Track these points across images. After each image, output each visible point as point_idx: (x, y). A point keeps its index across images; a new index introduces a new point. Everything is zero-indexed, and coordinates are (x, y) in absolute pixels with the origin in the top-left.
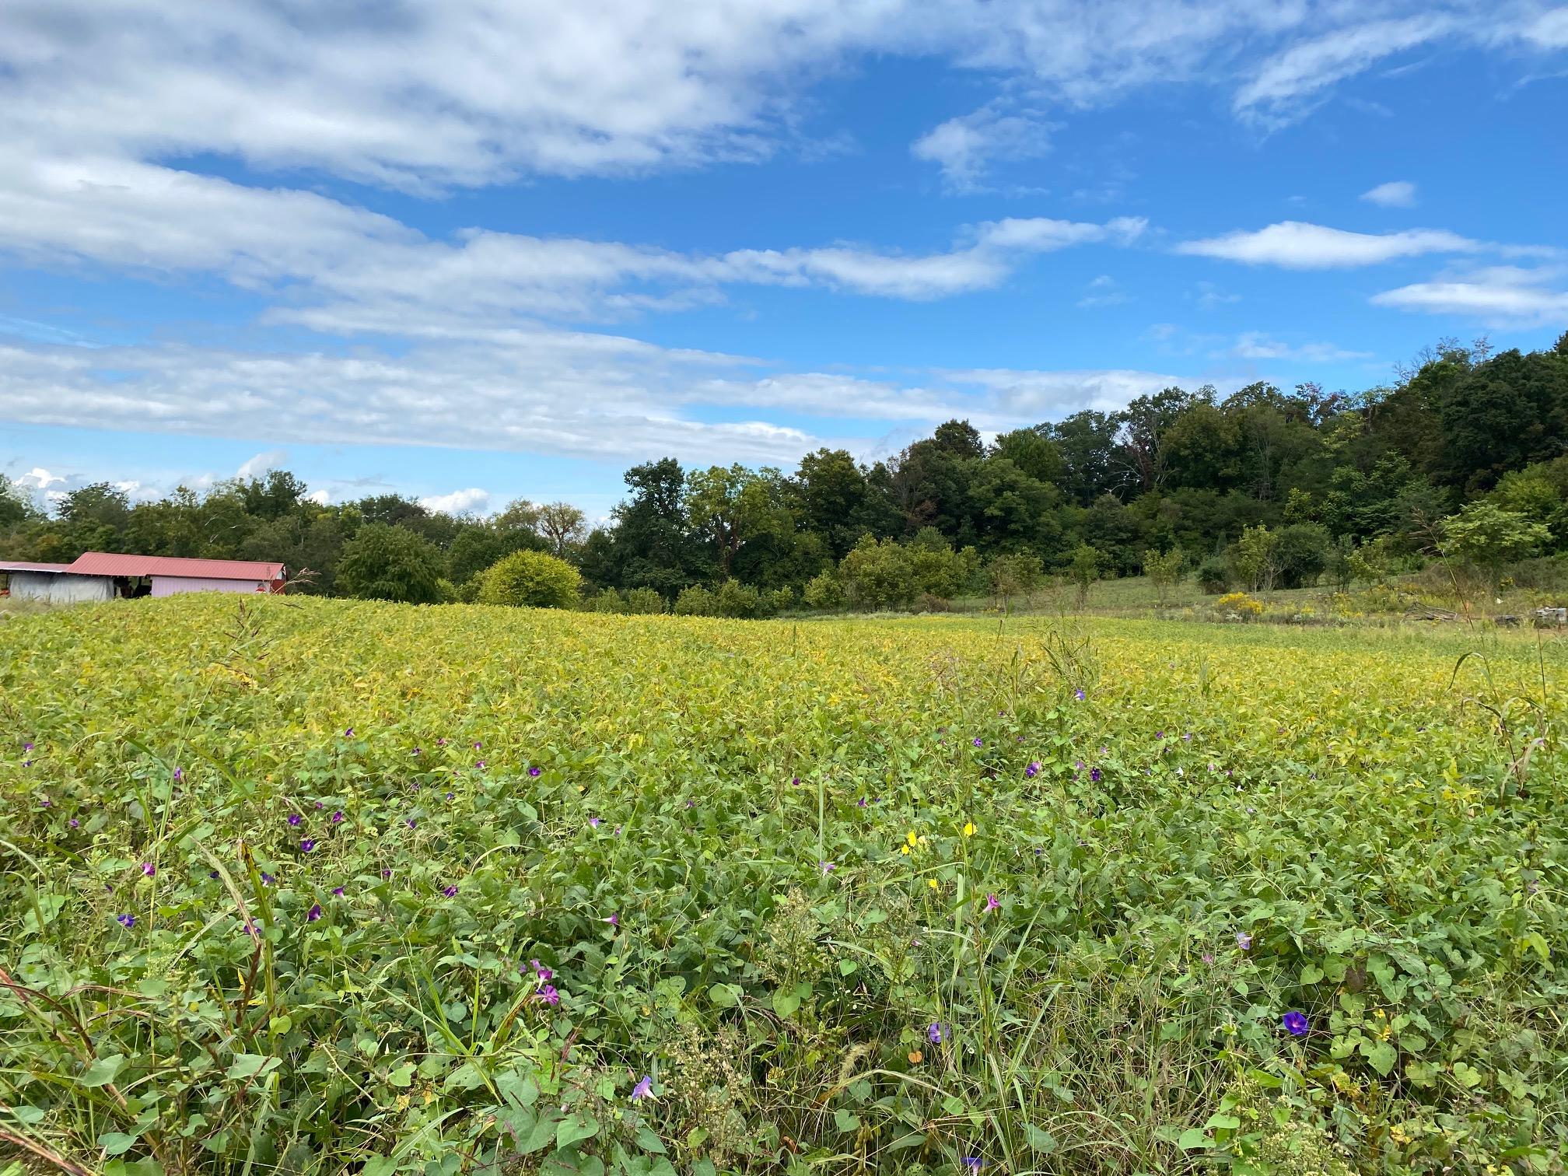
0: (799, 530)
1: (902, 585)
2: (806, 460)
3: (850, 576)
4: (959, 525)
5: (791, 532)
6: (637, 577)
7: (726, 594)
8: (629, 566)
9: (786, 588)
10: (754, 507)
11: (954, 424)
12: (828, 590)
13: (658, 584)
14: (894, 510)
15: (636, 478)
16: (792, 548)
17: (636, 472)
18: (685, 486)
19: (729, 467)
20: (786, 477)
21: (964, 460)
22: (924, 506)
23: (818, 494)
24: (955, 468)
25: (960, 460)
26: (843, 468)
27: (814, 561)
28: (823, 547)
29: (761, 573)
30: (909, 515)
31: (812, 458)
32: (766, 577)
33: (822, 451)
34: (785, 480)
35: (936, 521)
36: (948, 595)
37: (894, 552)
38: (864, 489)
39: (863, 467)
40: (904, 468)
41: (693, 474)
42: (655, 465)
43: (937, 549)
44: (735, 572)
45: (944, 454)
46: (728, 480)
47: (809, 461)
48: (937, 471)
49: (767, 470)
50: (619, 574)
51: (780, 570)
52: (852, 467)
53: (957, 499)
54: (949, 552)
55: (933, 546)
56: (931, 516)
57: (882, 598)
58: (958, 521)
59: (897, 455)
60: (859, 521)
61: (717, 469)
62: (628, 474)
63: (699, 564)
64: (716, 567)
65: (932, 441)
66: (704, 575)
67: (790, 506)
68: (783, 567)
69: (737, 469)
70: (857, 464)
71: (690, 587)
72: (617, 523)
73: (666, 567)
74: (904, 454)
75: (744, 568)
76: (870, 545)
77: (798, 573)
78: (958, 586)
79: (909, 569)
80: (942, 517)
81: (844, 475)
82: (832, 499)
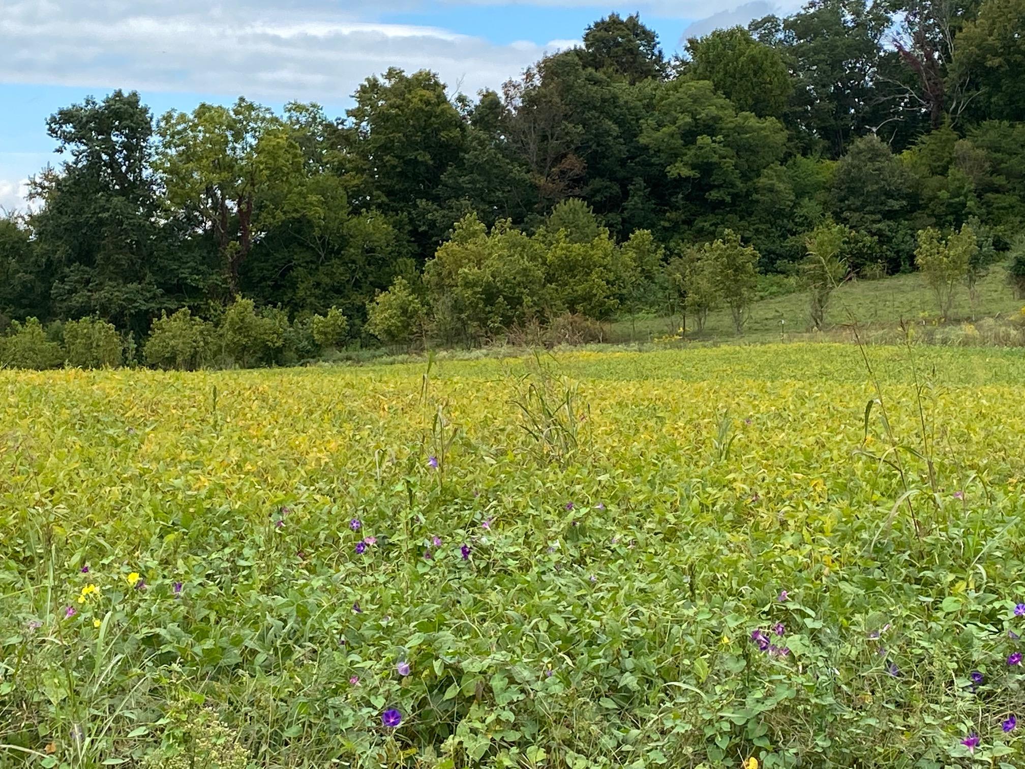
0: (356, 211)
1: (527, 300)
2: (363, 89)
3: (440, 287)
4: (626, 194)
5: (343, 214)
6: (77, 300)
7: (232, 324)
8: (62, 281)
9: (335, 312)
10: (276, 172)
11: (614, 23)
12: (405, 312)
13: (114, 310)
14: (517, 172)
15: (69, 128)
16: (345, 241)
17: (66, 116)
18: (155, 139)
19: (230, 105)
20: (332, 118)
21: (632, 83)
22: (565, 164)
23: (385, 148)
24: (615, 98)
25: (625, 84)
26: (428, 103)
27: (384, 262)
28: (397, 238)
29: (294, 287)
30: (542, 181)
31: (374, 85)
32: (301, 293)
33: (390, 75)
34: (330, 125)
35: (587, 189)
36: (604, 315)
37: (514, 245)
38: (464, 137)
39: (461, 99)
40: (531, 100)
41: (167, 118)
42: (100, 103)
43: (584, 238)
44: (247, 286)
45: (599, 75)
46: (230, 127)
47: (369, 91)
48: (588, 105)
49: (299, 108)
50: (46, 296)
51: (327, 280)
52: (442, 99)
53: (621, 149)
54: (605, 241)
55: (579, 234)
56: (578, 181)
57: (495, 322)
58: (624, 187)
59: (519, 79)
60: (458, 193)
61: (210, 108)
62: (54, 120)
63: (185, 273)
64: (215, 279)
65: (577, 52)
66: (195, 292)
67: (339, 169)
68: (331, 275)
69: (245, 108)
70: (451, 95)
71: (170, 312)
72: (38, 206)
73: (127, 280)
74: (529, 76)
75: (264, 279)
76: (474, 234)
77: (357, 285)
78: (622, 299)
79: (540, 273)
80: (597, 183)
81: (429, 115)
82: (411, 156)
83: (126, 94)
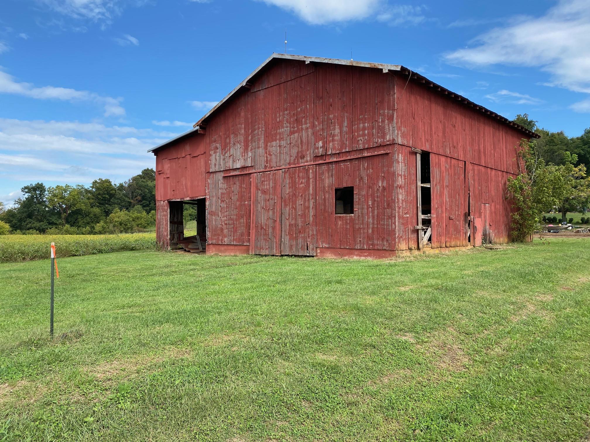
0: (92, 207)
1: (128, 225)
2: (94, 183)
3: (111, 222)
4: (150, 204)
5: (89, 208)
6: (29, 226)
7: (65, 230)
8: (24, 222)
9: (87, 228)
10: (74, 199)
11: (148, 170)
12: (103, 227)
13: (37, 228)
14: (127, 199)
15: (26, 190)
16: (90, 213)
17: (26, 188)
18: (46, 192)
19: (64, 185)
21: (151, 182)
22: (137, 198)
23: (99, 194)
24: (148, 185)
26: (108, 186)
27: (98, 218)
28: (101, 213)
29: (78, 222)
30: (132, 201)
31: (96, 182)
32: (80, 224)
33: (99, 180)
34: (86, 189)
35: (142, 203)
36: (145, 227)
37: (126, 214)
38: (116, 192)
39: (115, 185)
40: (130, 186)
41: (49, 188)
42: (34, 185)
43: (141, 213)
44: (68, 222)
45: (144, 180)
46: (64, 190)
47: (95, 183)
48: (141, 186)
49: (79, 186)
50: (20, 225)
51: (85, 221)
52: (111, 185)
53: (149, 195)
54: (144, 213)
55: (139, 212)
56: (140, 201)
57: (122, 229)
58: (149, 202)
59: (127, 181)
60: (114, 203)
61: (59, 186)
62: (23, 189)
63: (53, 220)
64: (60, 221)
65: (140, 176)
66: (56, 224)
67: (88, 199)
68: (87, 220)
69: (67, 186)
70: (113, 184)
71: (50, 228)
72: (17, 206)
73: (40, 222)
74: (129, 180)
75: (71, 221)
76: (118, 212)
77: (92, 222)
78: (148, 224)
79: (131, 219)
80: (144, 201)
81: (108, 188)
82: (104, 196)
83: (40, 183)
